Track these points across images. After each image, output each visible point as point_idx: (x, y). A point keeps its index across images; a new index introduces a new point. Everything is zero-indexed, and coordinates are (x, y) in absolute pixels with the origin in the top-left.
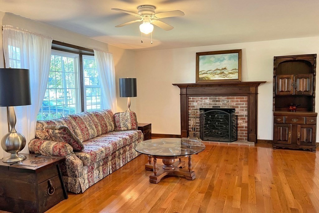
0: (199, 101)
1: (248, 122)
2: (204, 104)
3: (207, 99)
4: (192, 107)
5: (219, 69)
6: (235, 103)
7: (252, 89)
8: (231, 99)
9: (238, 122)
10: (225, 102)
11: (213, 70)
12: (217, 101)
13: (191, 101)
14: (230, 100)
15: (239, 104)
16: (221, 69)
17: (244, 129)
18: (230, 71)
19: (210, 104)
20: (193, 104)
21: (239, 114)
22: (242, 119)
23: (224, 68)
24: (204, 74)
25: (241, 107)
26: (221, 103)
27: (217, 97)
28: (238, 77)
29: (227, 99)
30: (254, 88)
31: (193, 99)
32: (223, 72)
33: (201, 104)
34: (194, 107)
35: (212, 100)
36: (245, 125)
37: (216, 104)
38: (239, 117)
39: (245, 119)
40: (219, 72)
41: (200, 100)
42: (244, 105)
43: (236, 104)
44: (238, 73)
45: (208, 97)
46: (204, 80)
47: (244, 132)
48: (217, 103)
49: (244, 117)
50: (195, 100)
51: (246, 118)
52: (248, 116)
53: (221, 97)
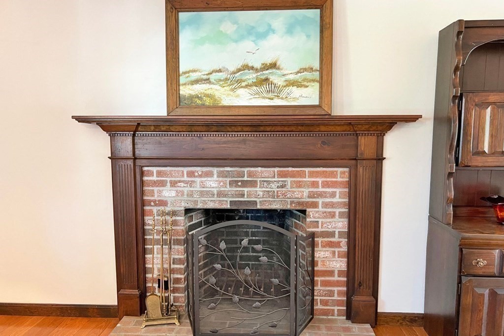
0: (182, 185)
1: (351, 255)
2: (202, 194)
3: (209, 175)
4: (156, 205)
5: (252, 68)
6: (306, 191)
7: (366, 143)
8: (293, 175)
9: (317, 255)
10: (274, 187)
11: (232, 69)
12: (245, 184)
13: (155, 184)
14: (289, 180)
15: (320, 195)
16: (258, 65)
17: (336, 278)
18: (292, 77)
19: (220, 194)
20: (160, 192)
21: (319, 229)
22: (331, 245)
23: (269, 61)
24: (196, 82)
25: (326, 205)
26: (259, 190)
27: (246, 170)
28: (321, 98)
29: (281, 175)
30: (373, 139)
31: (159, 174)
32: (267, 80)
33: (191, 194)
34: (163, 203)
35: (228, 180)
36: (340, 264)
37: (243, 195)
38: (319, 240)
39: (338, 245)
40: (251, 77)
41: (186, 178)
42: (337, 199)
43: (311, 196)
44: (317, 85)
45: (215, 170)
46: (198, 107)
47: (336, 289)
48: (246, 190)
49: (336, 239)
50: (168, 179)
51: (344, 241)
52: (351, 235)
53: (259, 169)
